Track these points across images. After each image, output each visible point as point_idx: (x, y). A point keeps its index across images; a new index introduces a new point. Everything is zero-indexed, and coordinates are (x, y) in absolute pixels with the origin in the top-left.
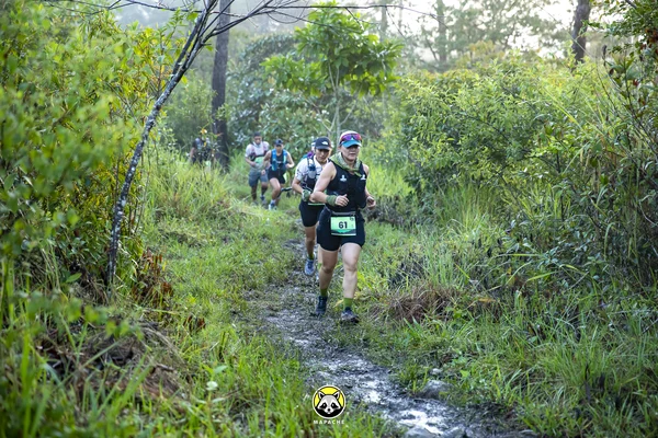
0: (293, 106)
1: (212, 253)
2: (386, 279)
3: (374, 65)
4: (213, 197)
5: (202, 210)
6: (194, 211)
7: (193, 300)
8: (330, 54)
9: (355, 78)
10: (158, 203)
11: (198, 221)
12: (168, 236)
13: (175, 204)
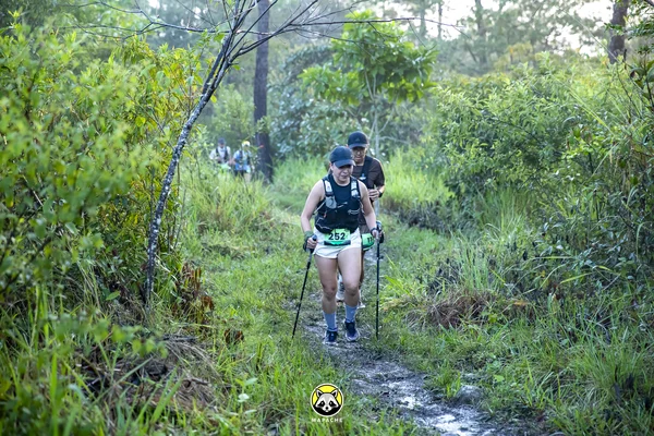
0: (334, 116)
1: (255, 265)
2: (425, 285)
3: (411, 72)
4: (255, 209)
5: (245, 222)
6: (237, 224)
7: (233, 313)
8: (367, 63)
9: (392, 85)
10: (201, 216)
11: (240, 233)
12: (211, 249)
13: (217, 218)
